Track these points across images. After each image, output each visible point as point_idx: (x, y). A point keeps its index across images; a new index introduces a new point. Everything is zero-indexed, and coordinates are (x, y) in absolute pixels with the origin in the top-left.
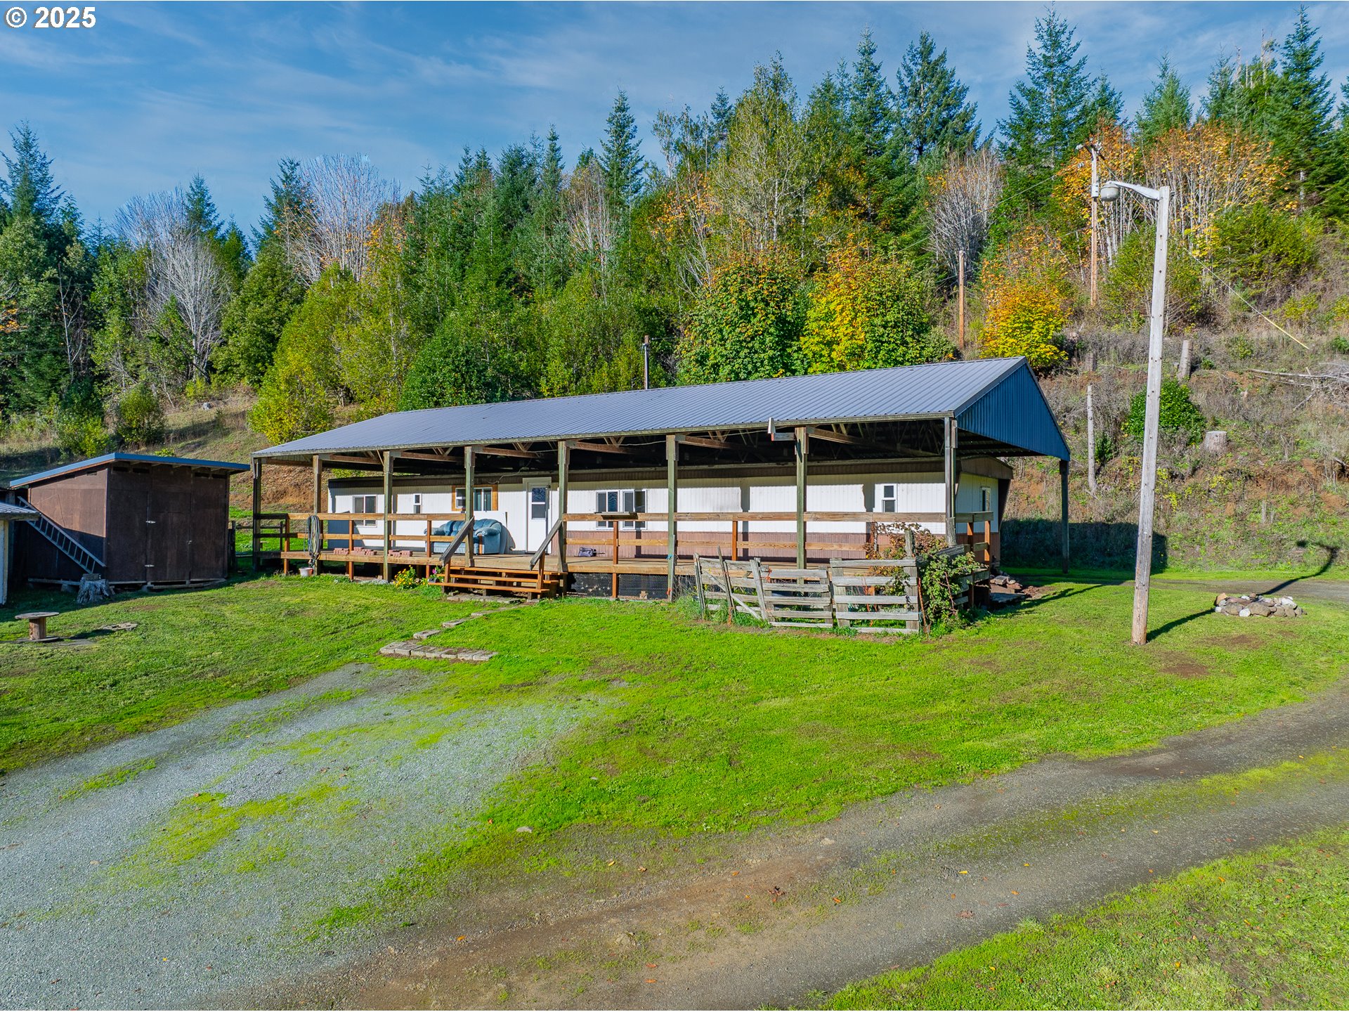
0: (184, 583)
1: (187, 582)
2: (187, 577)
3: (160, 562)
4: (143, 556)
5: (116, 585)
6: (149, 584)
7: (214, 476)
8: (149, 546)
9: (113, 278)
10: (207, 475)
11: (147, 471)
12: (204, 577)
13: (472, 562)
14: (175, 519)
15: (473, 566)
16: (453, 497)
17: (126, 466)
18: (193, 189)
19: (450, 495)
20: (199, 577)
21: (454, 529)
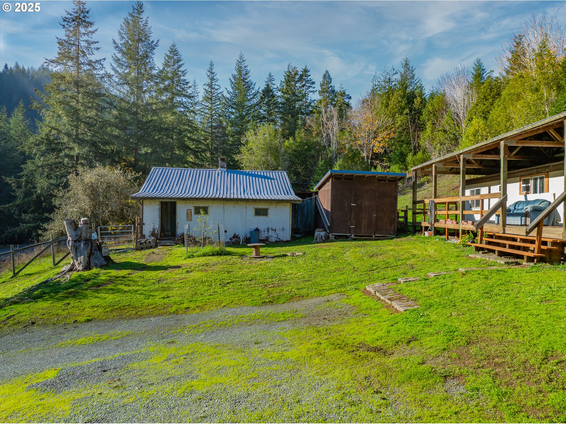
0: (372, 236)
1: (374, 236)
2: (373, 233)
3: (358, 225)
4: (350, 222)
5: (335, 235)
6: (353, 236)
7: (389, 181)
8: (353, 217)
9: (430, 108)
10: (385, 181)
11: (352, 179)
12: (383, 234)
13: (504, 230)
14: (366, 203)
15: (504, 233)
16: (520, 185)
17: (341, 177)
18: (475, 65)
19: (519, 183)
20: (380, 234)
21: (517, 208)
